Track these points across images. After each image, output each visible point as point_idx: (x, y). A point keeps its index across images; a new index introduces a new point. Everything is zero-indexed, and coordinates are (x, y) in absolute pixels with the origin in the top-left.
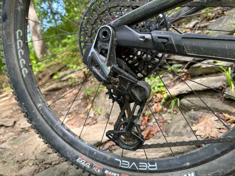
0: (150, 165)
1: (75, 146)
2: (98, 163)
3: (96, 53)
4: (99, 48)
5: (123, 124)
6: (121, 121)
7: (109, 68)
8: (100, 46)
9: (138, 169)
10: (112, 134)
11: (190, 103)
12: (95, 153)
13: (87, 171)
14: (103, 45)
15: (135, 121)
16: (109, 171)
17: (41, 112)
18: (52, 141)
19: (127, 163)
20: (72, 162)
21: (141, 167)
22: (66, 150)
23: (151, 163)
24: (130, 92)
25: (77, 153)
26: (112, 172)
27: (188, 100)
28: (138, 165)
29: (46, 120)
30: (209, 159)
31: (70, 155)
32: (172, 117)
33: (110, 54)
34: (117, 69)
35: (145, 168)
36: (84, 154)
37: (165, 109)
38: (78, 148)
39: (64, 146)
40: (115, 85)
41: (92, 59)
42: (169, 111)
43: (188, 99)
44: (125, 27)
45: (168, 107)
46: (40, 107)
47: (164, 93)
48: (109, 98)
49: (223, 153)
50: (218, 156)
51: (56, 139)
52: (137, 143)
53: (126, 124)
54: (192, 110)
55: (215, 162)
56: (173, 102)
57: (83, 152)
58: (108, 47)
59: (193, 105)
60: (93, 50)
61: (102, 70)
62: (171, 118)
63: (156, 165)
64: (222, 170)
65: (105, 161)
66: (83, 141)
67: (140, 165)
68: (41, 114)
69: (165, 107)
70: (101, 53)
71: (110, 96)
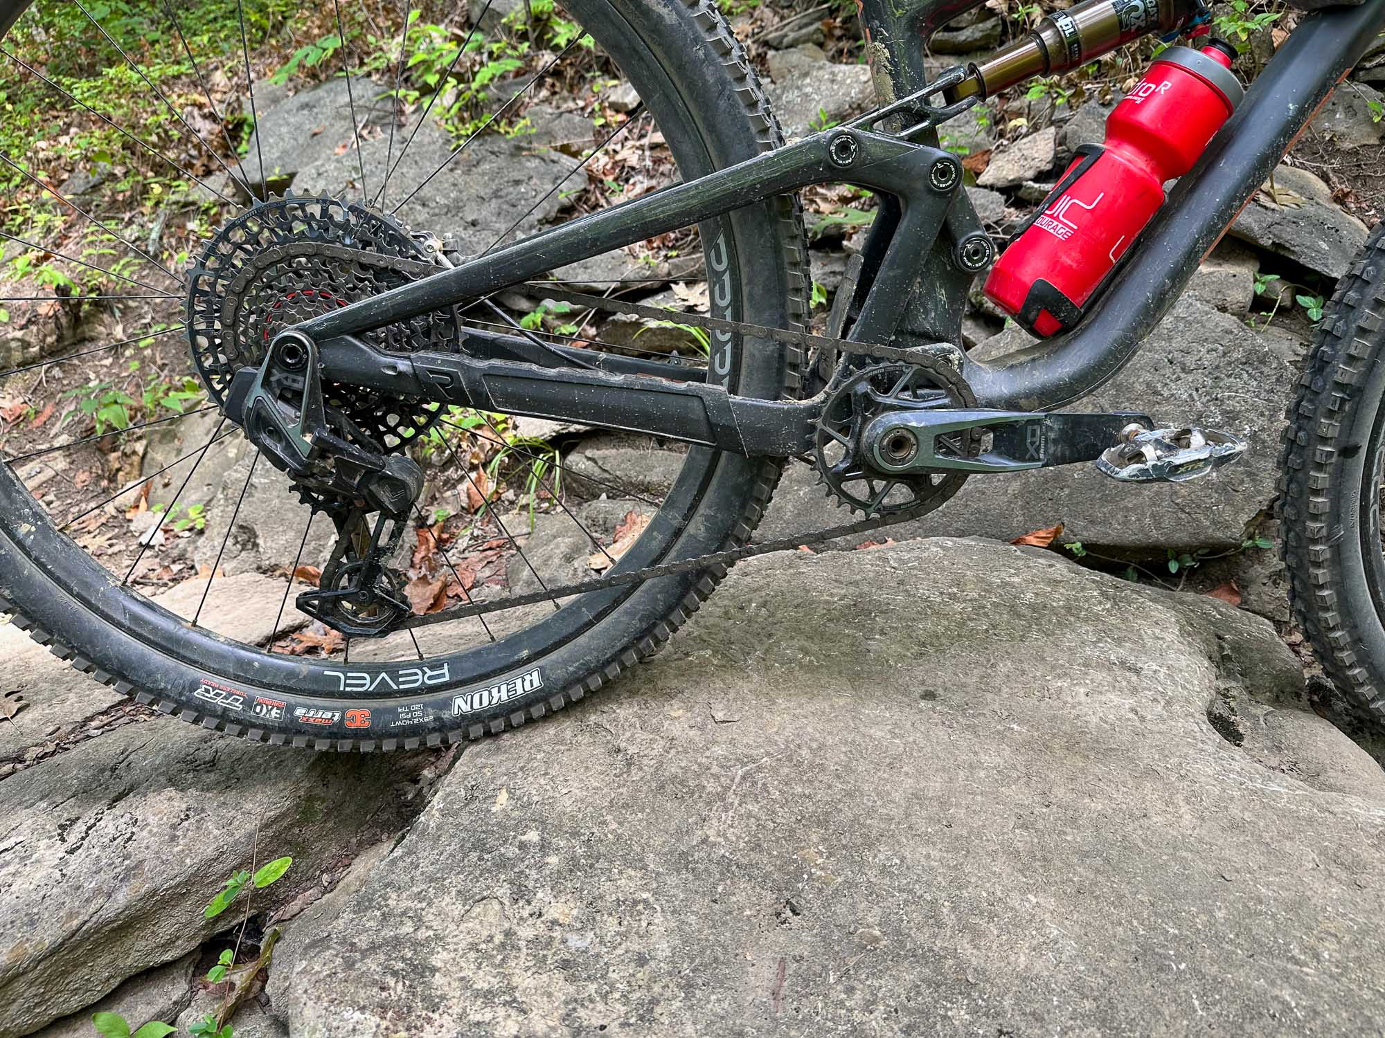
0: (429, 673)
1: (182, 651)
2: (268, 692)
3: (268, 398)
4: (274, 385)
5: (346, 572)
6: (340, 564)
7: (308, 438)
8: (279, 381)
9: (395, 687)
10: (316, 602)
11: (597, 471)
12: (256, 664)
13: (232, 722)
14: (286, 378)
15: (382, 561)
16: (309, 708)
17: (34, 554)
18: (93, 646)
19: (364, 679)
20: (176, 701)
21: (404, 683)
22: (152, 667)
23: (432, 668)
24: (365, 492)
25: (194, 672)
26: (318, 708)
27: (589, 459)
28: (395, 678)
29: (58, 580)
30: (571, 634)
31: (167, 682)
32: (533, 526)
33: (308, 405)
34: (328, 442)
35: (417, 681)
36: (217, 672)
37: (510, 495)
38: (195, 657)
39: (143, 655)
40: (326, 479)
41: (258, 415)
42: (523, 500)
43: (589, 453)
44: (343, 339)
45: (520, 485)
46: (29, 533)
47: (505, 429)
48: (301, 502)
49: (599, 617)
50: (590, 624)
51: (108, 636)
52: (388, 618)
53: (357, 570)
54: (604, 496)
55: (582, 640)
56: (538, 465)
57: (216, 666)
58: (304, 383)
59: (606, 475)
60: (258, 391)
61: (288, 443)
62: (529, 530)
63: (446, 669)
64: (595, 654)
65: (292, 683)
66: (208, 634)
67: (402, 676)
68: (37, 561)
69: (510, 485)
70: (282, 397)
71: (302, 495)
